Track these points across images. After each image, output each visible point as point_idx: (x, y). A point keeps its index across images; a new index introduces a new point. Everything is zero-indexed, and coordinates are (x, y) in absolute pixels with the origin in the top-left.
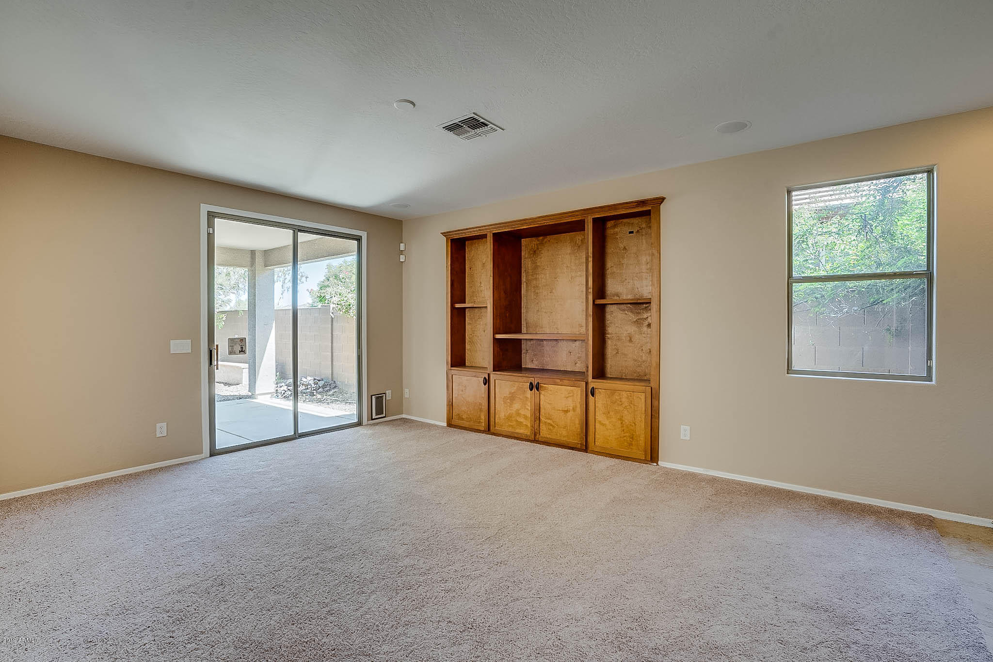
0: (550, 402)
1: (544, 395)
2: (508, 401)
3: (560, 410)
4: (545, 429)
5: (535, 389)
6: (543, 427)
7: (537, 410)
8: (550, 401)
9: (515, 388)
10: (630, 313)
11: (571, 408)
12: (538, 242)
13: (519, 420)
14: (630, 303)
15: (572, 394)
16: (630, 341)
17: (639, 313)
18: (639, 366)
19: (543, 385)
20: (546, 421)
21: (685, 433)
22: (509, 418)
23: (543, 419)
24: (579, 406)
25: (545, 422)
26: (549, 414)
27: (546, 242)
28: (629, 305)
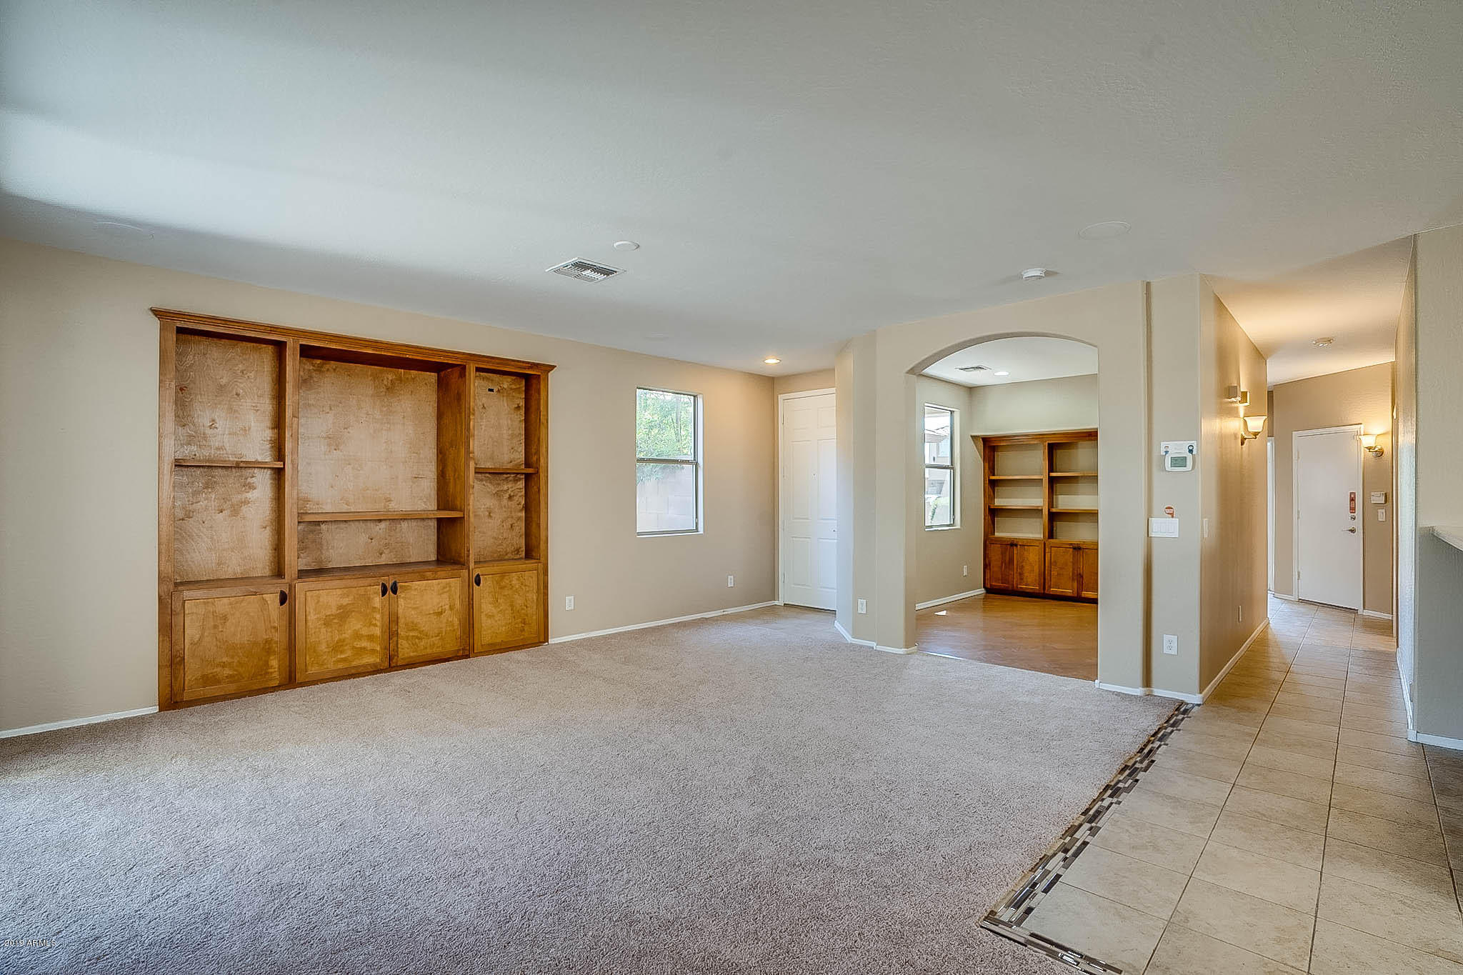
0: (415, 606)
1: (405, 598)
2: (335, 621)
3: (430, 614)
4: (407, 645)
5: (389, 592)
6: (403, 644)
7: (392, 621)
8: (414, 604)
9: (351, 597)
10: (488, 484)
11: (447, 607)
12: (312, 368)
13: (358, 646)
14: (490, 473)
15: (448, 589)
16: (490, 516)
17: (499, 484)
18: (501, 545)
19: (403, 584)
20: (407, 634)
21: (569, 603)
22: (337, 647)
23: (402, 633)
24: (457, 602)
25: (407, 637)
26: (413, 623)
27: (328, 370)
28: (487, 475)
